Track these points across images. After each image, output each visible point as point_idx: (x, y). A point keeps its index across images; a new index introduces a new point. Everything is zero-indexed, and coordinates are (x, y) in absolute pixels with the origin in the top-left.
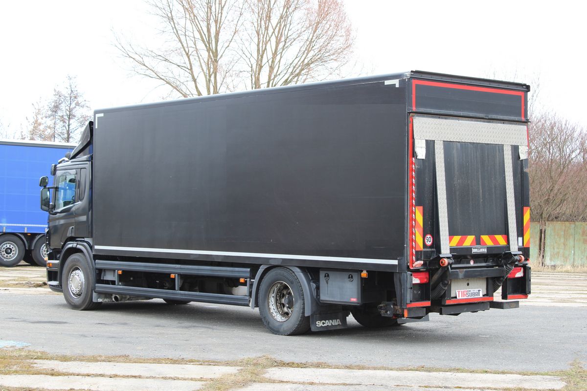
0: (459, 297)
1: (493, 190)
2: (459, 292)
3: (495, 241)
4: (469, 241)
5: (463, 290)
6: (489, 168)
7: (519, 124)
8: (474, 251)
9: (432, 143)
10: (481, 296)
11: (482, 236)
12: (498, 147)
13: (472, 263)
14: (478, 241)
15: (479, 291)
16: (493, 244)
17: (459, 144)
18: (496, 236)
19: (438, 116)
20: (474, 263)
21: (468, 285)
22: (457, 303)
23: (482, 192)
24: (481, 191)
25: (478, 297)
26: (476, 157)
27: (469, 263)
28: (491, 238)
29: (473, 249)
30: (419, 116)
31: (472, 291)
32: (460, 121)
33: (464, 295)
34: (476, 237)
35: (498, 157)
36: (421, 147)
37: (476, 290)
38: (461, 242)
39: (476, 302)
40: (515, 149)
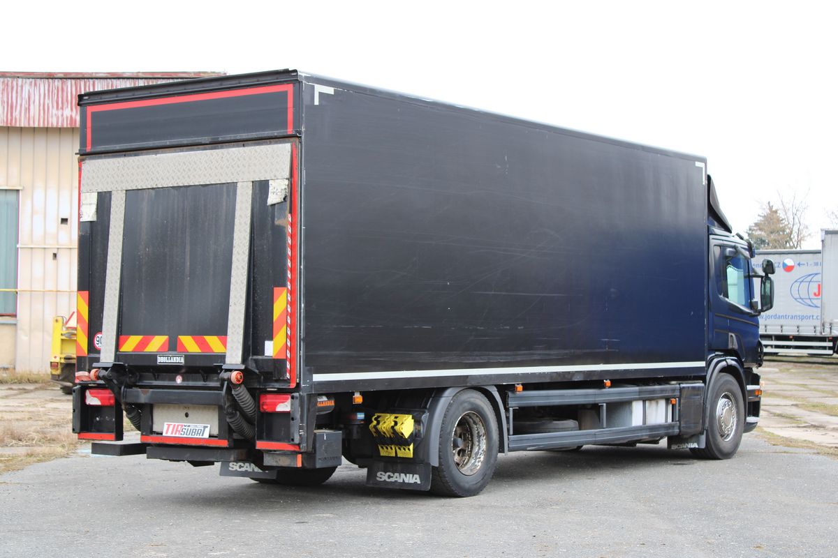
0: (167, 433)
1: (211, 261)
2: (169, 425)
3: (203, 344)
4: (156, 343)
5: (177, 424)
6: (207, 224)
7: (276, 143)
8: (161, 360)
9: (108, 195)
10: (206, 435)
11: (179, 337)
12: (227, 188)
13: (179, 380)
14: (173, 346)
15: (205, 427)
16: (200, 351)
17: (153, 192)
18: (208, 338)
19: (124, 153)
20: (183, 380)
21: (187, 415)
22: (161, 442)
23: (190, 265)
24: (188, 264)
25: (201, 437)
26: (183, 210)
27: (174, 380)
28: (197, 342)
29: (158, 358)
30: (90, 159)
31: (193, 426)
32: (159, 155)
33: (177, 430)
34: (170, 338)
35: (224, 204)
36: (90, 204)
37: (200, 426)
38: (143, 344)
39: (193, 444)
40: (261, 188)
